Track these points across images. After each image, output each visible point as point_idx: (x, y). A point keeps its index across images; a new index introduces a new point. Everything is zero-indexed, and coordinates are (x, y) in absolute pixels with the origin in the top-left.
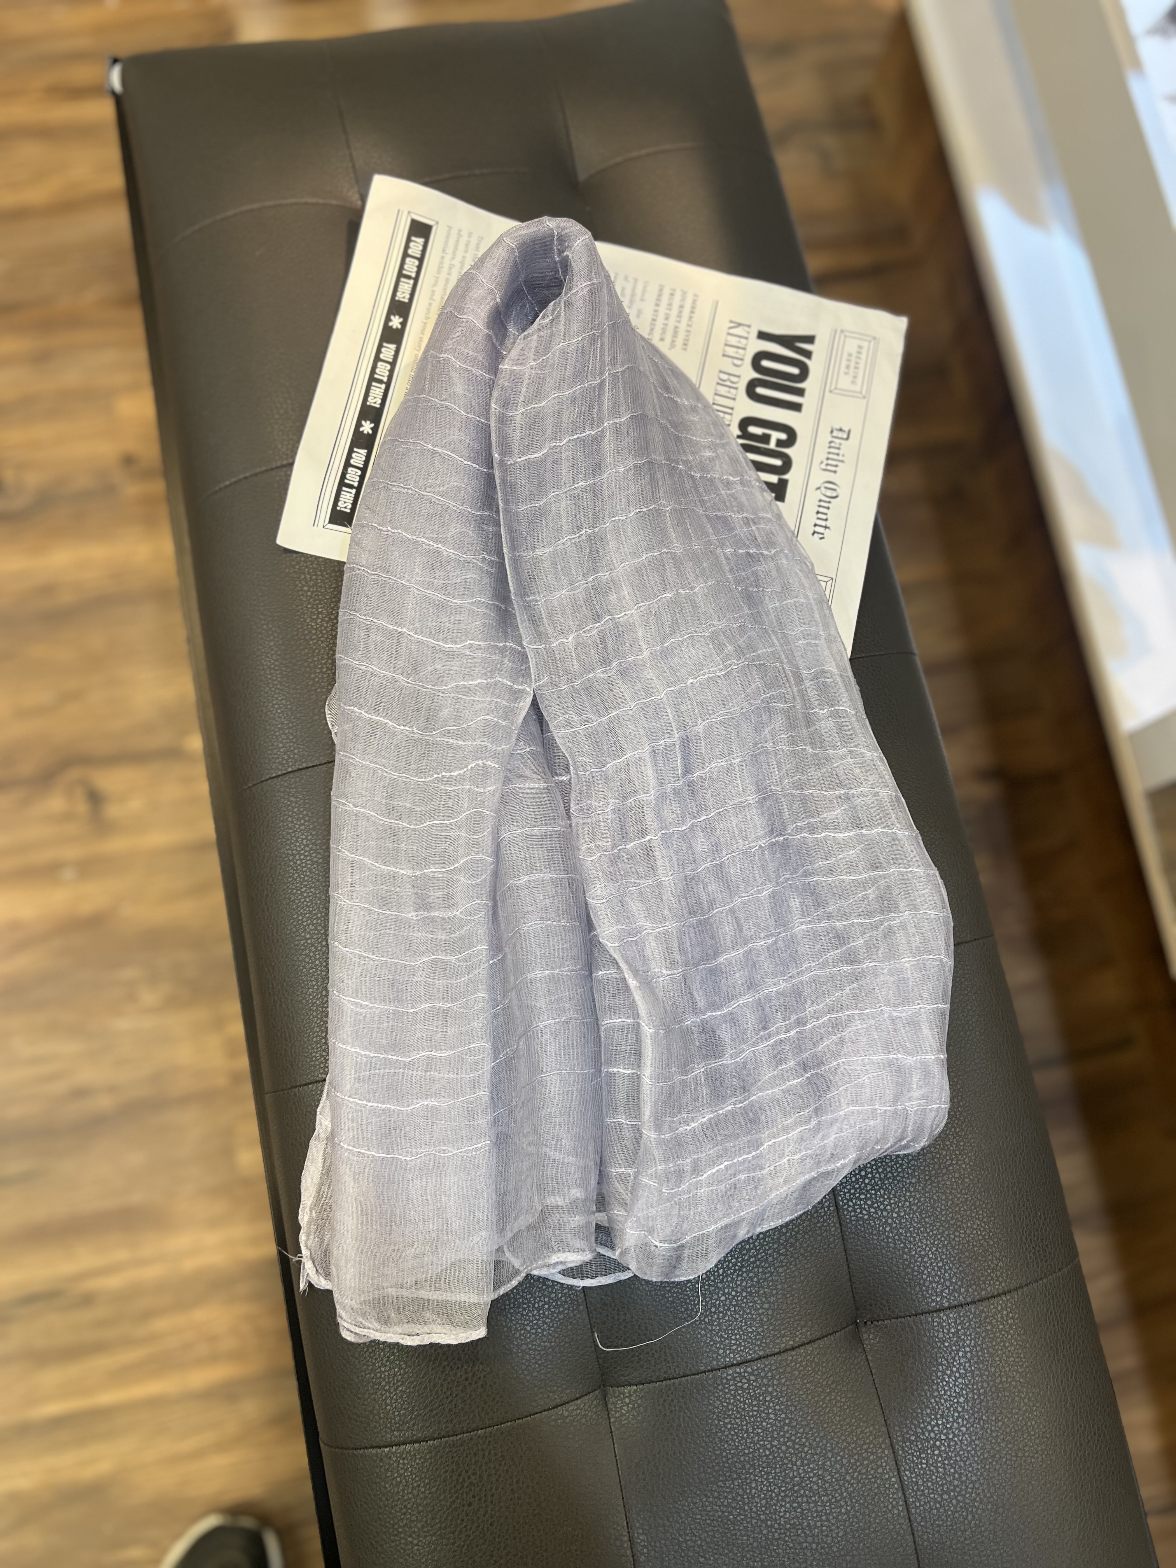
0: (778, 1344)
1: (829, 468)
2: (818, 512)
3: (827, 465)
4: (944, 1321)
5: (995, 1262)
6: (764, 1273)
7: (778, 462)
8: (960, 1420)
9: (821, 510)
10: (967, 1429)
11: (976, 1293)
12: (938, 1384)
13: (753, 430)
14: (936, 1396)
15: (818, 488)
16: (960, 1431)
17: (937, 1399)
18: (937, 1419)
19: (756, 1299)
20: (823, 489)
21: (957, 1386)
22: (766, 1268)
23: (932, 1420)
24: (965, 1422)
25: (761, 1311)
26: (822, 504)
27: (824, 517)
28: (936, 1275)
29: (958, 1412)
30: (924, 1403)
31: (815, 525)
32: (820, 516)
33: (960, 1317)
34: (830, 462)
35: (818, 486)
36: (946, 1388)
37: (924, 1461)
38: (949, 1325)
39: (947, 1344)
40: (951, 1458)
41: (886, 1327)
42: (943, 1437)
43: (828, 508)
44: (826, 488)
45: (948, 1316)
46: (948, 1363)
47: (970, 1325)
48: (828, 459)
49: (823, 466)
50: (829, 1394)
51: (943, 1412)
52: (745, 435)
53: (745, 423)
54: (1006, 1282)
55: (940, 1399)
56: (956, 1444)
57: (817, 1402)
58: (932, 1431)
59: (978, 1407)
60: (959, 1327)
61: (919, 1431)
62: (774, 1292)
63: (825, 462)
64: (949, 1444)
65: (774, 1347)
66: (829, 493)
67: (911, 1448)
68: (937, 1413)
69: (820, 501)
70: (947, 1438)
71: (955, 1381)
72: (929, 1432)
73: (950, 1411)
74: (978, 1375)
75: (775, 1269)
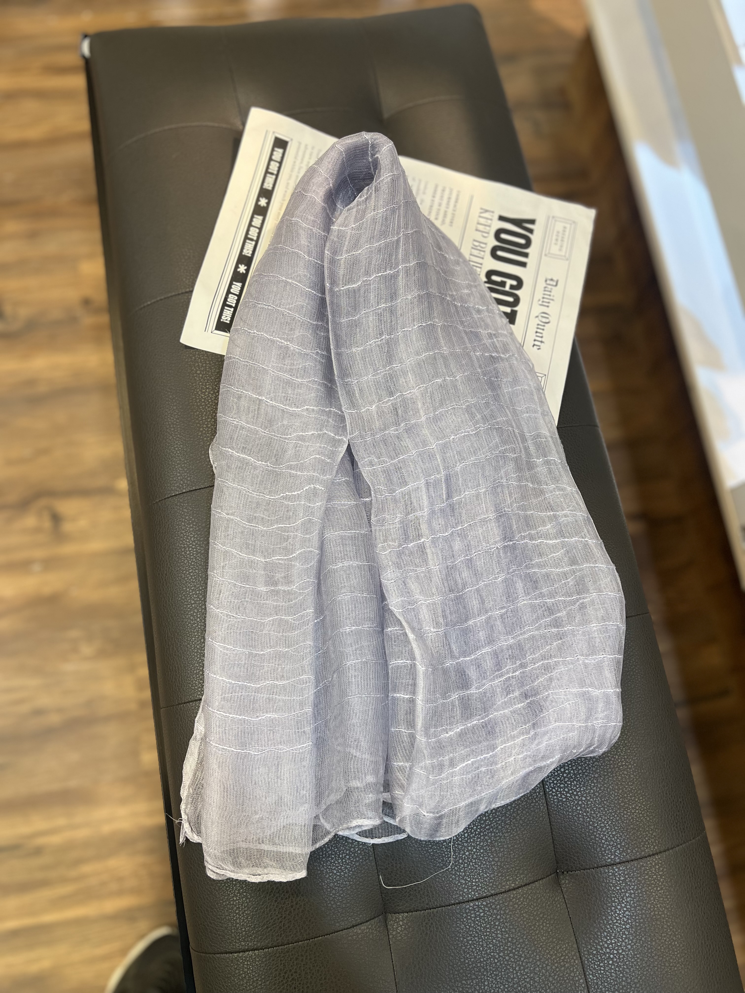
0: (504, 886)
1: (544, 304)
2: (537, 332)
3: (543, 302)
4: (616, 872)
5: (651, 832)
6: (495, 837)
7: (511, 299)
8: (627, 940)
9: (539, 330)
10: (632, 947)
11: (638, 854)
12: (612, 915)
13: (495, 278)
14: (611, 924)
15: (537, 317)
16: (627, 948)
17: (611, 926)
18: (612, 940)
19: (489, 854)
20: (540, 317)
21: (625, 917)
22: (497, 833)
23: (608, 940)
24: (630, 942)
25: (493, 863)
26: (539, 327)
27: (540, 335)
28: (611, 840)
29: (625, 934)
30: (602, 929)
31: (535, 340)
32: (538, 334)
33: (627, 869)
34: (545, 300)
35: (537, 315)
36: (618, 918)
37: (602, 968)
38: (620, 875)
39: (618, 888)
40: (621, 966)
41: (577, 875)
42: (615, 952)
43: (543, 330)
44: (542, 317)
45: (619, 869)
46: (619, 901)
47: (634, 875)
48: (543, 298)
49: (540, 303)
50: (539, 921)
51: (615, 935)
52: (490, 281)
53: (490, 274)
54: (658, 846)
55: (613, 925)
56: (624, 957)
57: (530, 926)
58: (608, 948)
59: (639, 931)
60: (627, 877)
61: (599, 947)
62: (502, 850)
63: (542, 300)
64: (619, 957)
65: (501, 888)
66: (544, 320)
67: (593, 960)
68: (611, 935)
69: (538, 325)
70: (618, 952)
71: (624, 913)
72: (606, 948)
73: (620, 934)
74: (639, 910)
75: (503, 834)
